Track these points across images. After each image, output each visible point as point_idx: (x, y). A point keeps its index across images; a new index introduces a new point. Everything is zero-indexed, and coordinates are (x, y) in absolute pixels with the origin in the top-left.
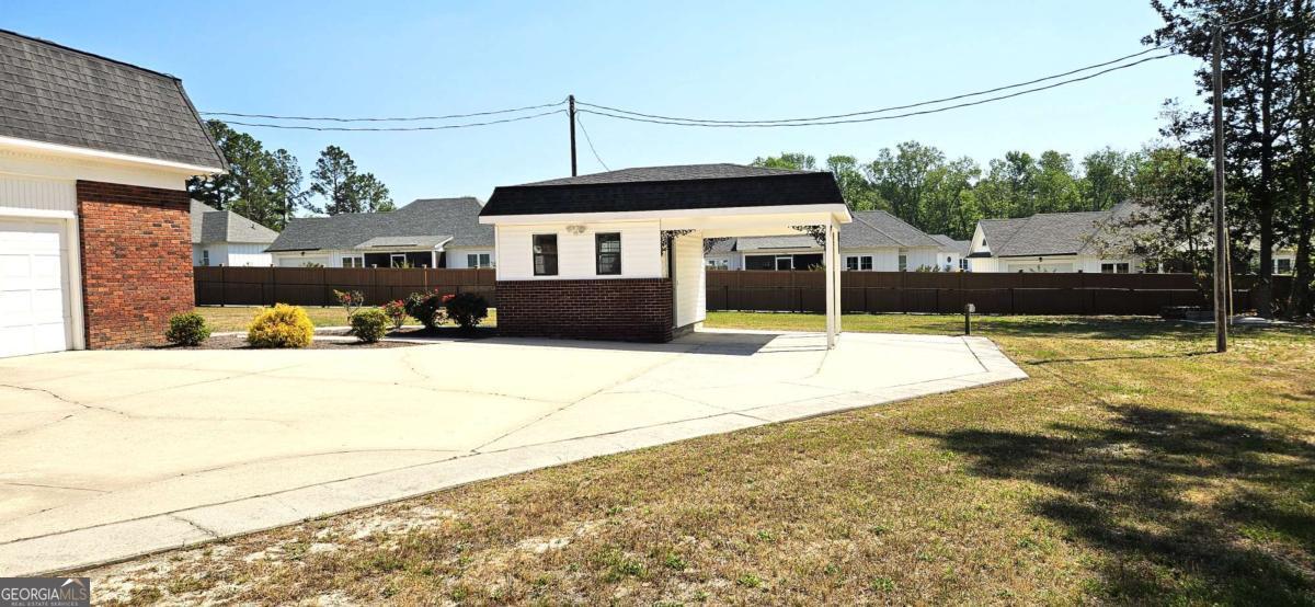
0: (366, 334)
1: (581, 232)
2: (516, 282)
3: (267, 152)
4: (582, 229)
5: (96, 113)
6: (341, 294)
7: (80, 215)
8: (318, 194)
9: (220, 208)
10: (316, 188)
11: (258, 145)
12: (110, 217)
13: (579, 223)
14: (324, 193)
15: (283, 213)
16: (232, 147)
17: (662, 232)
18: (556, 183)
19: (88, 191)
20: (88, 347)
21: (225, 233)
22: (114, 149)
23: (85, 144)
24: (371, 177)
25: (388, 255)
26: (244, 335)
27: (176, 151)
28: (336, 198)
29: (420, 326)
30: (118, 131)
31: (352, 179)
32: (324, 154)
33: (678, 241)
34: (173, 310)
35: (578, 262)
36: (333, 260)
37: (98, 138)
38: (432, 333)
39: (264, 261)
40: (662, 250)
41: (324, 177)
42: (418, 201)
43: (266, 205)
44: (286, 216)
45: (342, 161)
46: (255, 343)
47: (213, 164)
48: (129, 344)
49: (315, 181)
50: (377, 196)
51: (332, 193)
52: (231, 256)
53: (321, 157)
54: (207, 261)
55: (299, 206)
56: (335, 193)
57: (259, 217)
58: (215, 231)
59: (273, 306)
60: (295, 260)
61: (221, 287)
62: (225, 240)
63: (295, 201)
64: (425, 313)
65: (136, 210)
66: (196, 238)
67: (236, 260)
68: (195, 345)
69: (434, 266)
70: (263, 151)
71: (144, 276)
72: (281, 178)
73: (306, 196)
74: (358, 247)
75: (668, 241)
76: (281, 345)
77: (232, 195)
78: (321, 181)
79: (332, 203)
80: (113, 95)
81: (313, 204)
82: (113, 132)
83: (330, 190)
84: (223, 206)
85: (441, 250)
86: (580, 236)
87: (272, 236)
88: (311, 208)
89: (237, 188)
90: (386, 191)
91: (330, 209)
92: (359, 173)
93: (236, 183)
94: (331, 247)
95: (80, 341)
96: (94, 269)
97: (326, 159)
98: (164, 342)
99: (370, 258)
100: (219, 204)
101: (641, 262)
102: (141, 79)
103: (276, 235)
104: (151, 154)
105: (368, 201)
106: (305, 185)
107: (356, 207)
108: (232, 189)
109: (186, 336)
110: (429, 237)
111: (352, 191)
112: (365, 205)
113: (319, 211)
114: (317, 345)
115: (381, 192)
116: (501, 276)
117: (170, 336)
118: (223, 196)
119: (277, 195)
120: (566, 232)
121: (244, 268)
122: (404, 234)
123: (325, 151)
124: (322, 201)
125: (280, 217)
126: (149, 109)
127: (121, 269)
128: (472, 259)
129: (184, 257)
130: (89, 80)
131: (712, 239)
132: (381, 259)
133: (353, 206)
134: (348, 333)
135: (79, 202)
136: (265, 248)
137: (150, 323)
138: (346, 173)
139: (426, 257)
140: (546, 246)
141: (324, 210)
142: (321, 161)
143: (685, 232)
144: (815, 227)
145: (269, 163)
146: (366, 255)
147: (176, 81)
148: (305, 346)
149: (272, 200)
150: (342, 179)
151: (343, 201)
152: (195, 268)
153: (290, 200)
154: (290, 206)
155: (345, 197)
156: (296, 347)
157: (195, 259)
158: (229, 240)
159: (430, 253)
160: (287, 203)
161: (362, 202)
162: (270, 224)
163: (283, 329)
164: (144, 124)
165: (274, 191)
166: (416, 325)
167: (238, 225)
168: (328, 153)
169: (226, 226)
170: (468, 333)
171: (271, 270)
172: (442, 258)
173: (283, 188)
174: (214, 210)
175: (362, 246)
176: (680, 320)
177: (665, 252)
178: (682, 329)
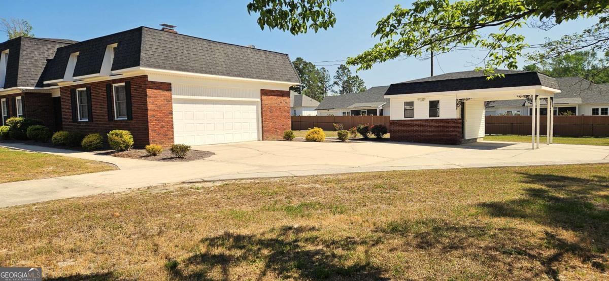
0: (342, 139)
1: (423, 100)
2: (397, 121)
3: (317, 69)
4: (423, 99)
5: (266, 69)
6: (335, 125)
7: (262, 100)
8: (336, 85)
9: (300, 93)
10: (336, 83)
11: (314, 67)
12: (269, 100)
13: (422, 97)
14: (338, 85)
15: (323, 94)
16: (305, 68)
17: (457, 100)
18: (414, 82)
19: (264, 92)
20: (263, 140)
21: (301, 104)
22: (270, 79)
23: (263, 78)
24: (357, 77)
25: (360, 110)
26: (305, 138)
27: (286, 78)
28: (343, 87)
30: (271, 73)
31: (349, 78)
32: (339, 68)
34: (285, 129)
35: (421, 112)
36: (338, 113)
37: (266, 76)
38: (366, 139)
39: (314, 113)
40: (457, 107)
41: (339, 78)
42: (373, 87)
43: (317, 91)
44: (324, 95)
45: (346, 71)
46: (308, 140)
47: (297, 82)
48: (273, 139)
49: (335, 80)
50: (359, 86)
51: (341, 85)
52: (303, 112)
53: (337, 70)
54: (295, 114)
55: (329, 91)
56: (343, 84)
57: (314, 97)
58: (298, 102)
59: (313, 128)
60: (325, 113)
61: (300, 123)
62: (301, 106)
63: (328, 89)
64: (364, 132)
65: (275, 98)
66: (292, 105)
67: (305, 113)
68: (291, 140)
69: (378, 115)
70: (316, 69)
71: (278, 119)
72: (322, 80)
73: (332, 86)
74: (349, 107)
75: (461, 103)
76: (315, 141)
77: (304, 87)
78: (337, 80)
79: (342, 89)
80: (270, 62)
81: (334, 90)
82: (270, 74)
83: (341, 83)
84: (301, 92)
85: (381, 108)
86: (423, 102)
87: (317, 103)
88: (333, 91)
89: (306, 84)
90: (363, 83)
91: (341, 92)
92: (352, 75)
93: (306, 82)
94: (339, 108)
95: (261, 138)
96: (265, 116)
97: (340, 70)
98: (283, 139)
99: (353, 112)
100: (300, 91)
101: (448, 111)
102: (277, 56)
103: (319, 103)
104: (280, 80)
105: (356, 87)
106: (331, 82)
107: (351, 91)
108: (305, 85)
109: (288, 138)
110: (376, 103)
111: (349, 83)
112: (354, 89)
113: (336, 92)
114: (326, 142)
115: (361, 83)
117: (284, 137)
118: (301, 88)
119: (321, 87)
120: (417, 100)
121: (307, 116)
122: (366, 102)
124: (338, 88)
125: (322, 96)
126: (280, 66)
127: (271, 116)
129: (288, 112)
130: (264, 58)
131: (488, 102)
132: (356, 113)
133: (350, 90)
134: (338, 139)
135: (261, 96)
136: (315, 108)
137: (279, 133)
138: (347, 76)
139: (374, 112)
141: (338, 92)
142: (337, 71)
143: (467, 99)
144: (527, 96)
145: (318, 73)
146: (351, 111)
147: (287, 55)
148: (323, 141)
149: (319, 89)
150: (346, 79)
151: (346, 88)
152: (291, 117)
153: (325, 88)
154: (325, 91)
155: (347, 86)
156: (320, 142)
157: (291, 114)
158: (303, 105)
159: (376, 110)
160: (324, 90)
161: (353, 88)
162: (318, 99)
163: (316, 136)
164: (278, 70)
165: (320, 85)
166: (360, 136)
167: (306, 100)
168: (340, 68)
169: (302, 100)
170: (379, 139)
171: (316, 117)
172: (382, 112)
173: (323, 84)
174: (298, 94)
175: (350, 107)
176: (467, 137)
177: (459, 109)
178: (469, 140)
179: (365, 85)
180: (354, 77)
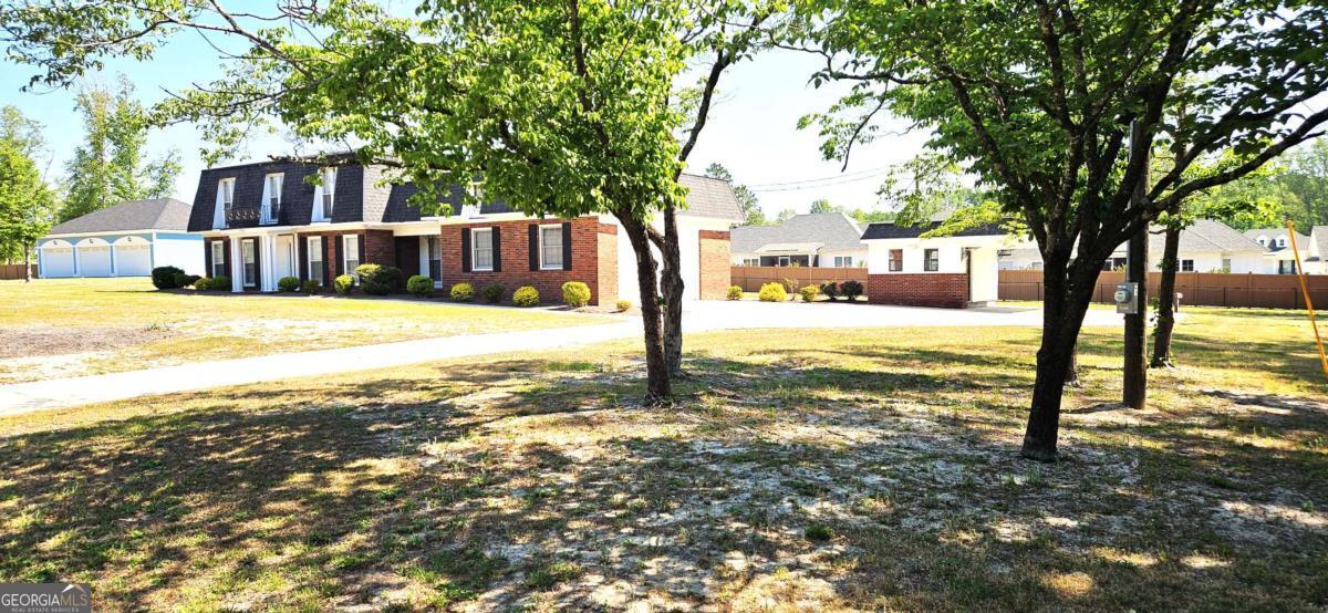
0: (807, 299)
2: (879, 275)
4: (916, 247)
5: (708, 202)
7: (700, 245)
12: (709, 244)
13: (916, 243)
17: (963, 249)
19: (702, 234)
20: (701, 299)
22: (713, 217)
23: (706, 215)
24: (744, 188)
27: (729, 214)
29: (828, 298)
30: (714, 208)
33: (973, 253)
34: (723, 285)
35: (913, 265)
37: (709, 212)
38: (833, 300)
40: (963, 258)
46: (764, 300)
48: (712, 299)
64: (831, 290)
65: (715, 241)
68: (738, 300)
69: (810, 265)
71: (716, 271)
74: (756, 251)
75: (968, 253)
76: (774, 300)
80: (711, 193)
82: (712, 210)
86: (916, 250)
94: (736, 251)
95: (698, 297)
96: (703, 267)
98: (726, 299)
99: (764, 259)
101: (950, 263)
102: (718, 184)
104: (722, 217)
109: (735, 296)
110: (806, 244)
116: (871, 272)
117: (729, 296)
120: (907, 248)
122: (788, 242)
123: (709, 168)
127: (710, 267)
128: (838, 260)
129: (728, 262)
130: (705, 188)
134: (802, 299)
135: (699, 239)
137: (718, 291)
140: (897, 256)
143: (976, 248)
146: (760, 257)
156: (781, 302)
159: (807, 257)
163: (775, 294)
164: (720, 204)
170: (852, 302)
172: (816, 260)
175: (759, 250)
176: (975, 298)
177: (965, 259)
178: (976, 303)
179: (759, 204)
180: (738, 188)
